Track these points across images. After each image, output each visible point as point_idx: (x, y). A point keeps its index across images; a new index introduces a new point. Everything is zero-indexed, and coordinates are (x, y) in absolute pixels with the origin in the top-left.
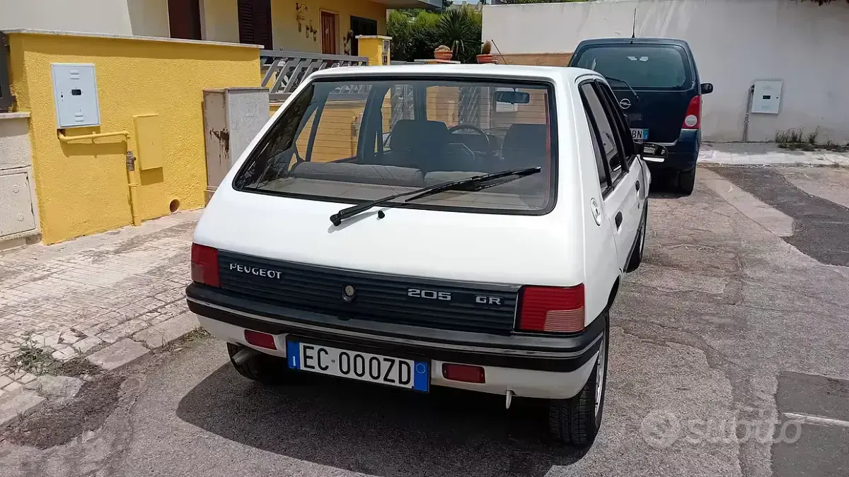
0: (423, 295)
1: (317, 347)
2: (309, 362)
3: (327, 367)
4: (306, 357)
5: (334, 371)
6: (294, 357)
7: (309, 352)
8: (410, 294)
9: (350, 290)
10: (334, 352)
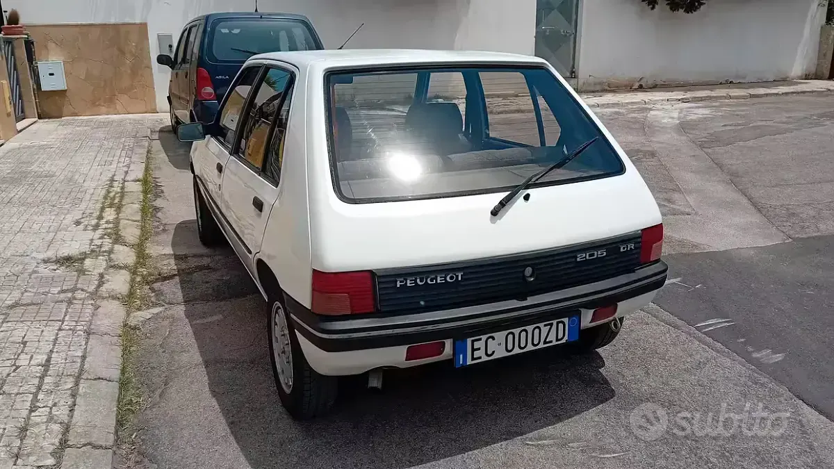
0: (587, 258)
1: (484, 337)
2: (477, 354)
3: (494, 352)
4: (473, 350)
5: (500, 353)
6: (461, 356)
7: (477, 345)
8: (578, 260)
9: (529, 271)
10: (500, 336)
